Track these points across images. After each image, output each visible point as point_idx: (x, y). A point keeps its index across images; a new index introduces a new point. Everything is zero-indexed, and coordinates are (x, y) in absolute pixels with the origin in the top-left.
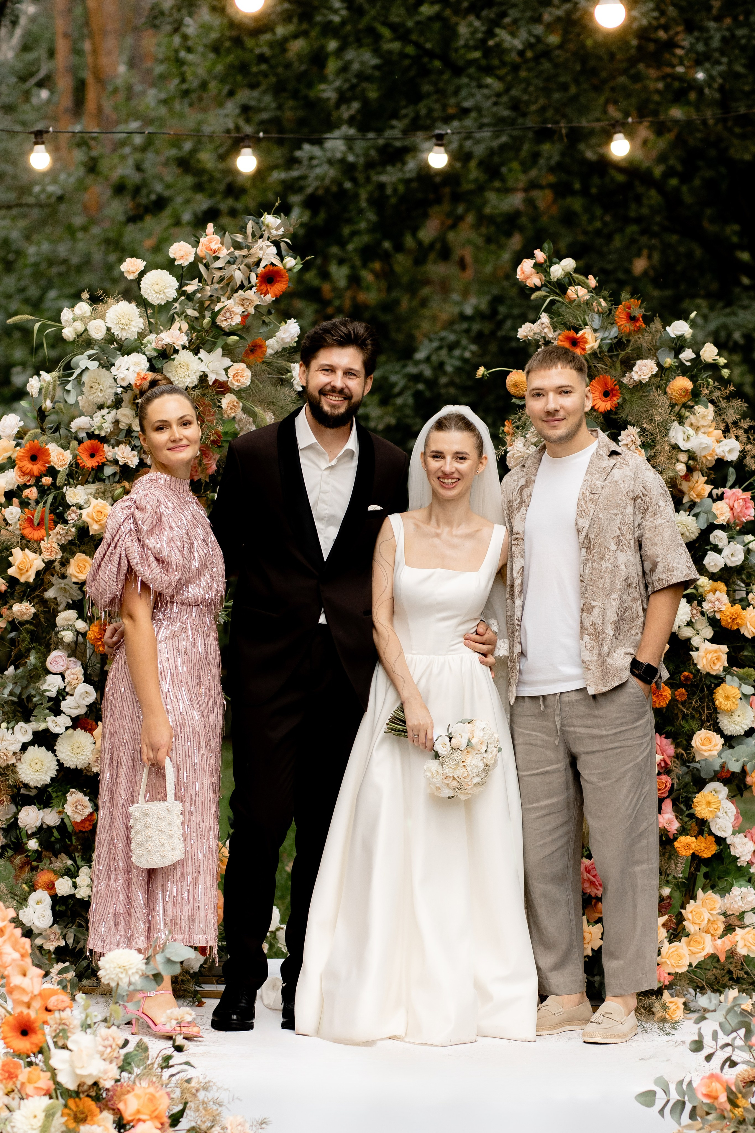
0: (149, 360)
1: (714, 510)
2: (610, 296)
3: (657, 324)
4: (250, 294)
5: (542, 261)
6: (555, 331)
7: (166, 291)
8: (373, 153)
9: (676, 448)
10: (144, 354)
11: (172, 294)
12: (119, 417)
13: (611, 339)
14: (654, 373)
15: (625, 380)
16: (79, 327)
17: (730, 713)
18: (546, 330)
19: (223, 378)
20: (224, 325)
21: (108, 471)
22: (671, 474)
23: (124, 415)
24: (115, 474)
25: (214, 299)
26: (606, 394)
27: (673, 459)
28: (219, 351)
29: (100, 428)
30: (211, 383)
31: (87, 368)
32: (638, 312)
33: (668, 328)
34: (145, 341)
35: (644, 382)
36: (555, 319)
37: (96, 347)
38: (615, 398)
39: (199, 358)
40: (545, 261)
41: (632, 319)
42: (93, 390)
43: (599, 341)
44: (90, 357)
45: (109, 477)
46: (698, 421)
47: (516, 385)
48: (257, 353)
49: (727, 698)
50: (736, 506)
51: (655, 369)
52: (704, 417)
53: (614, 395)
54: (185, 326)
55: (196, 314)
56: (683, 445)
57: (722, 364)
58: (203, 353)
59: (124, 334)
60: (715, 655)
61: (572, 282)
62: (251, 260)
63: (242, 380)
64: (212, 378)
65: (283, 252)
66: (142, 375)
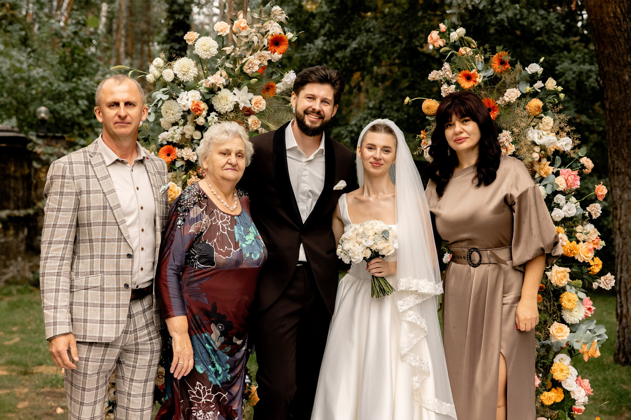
0: (201, 94)
1: (556, 182)
2: (489, 48)
3: (519, 66)
4: (265, 53)
5: (444, 30)
6: (453, 74)
7: (210, 49)
8: (333, 47)
9: (533, 143)
10: (199, 90)
11: (214, 51)
12: (185, 131)
13: (489, 77)
14: (518, 96)
15: (499, 102)
16: (157, 74)
17: (571, 310)
18: (448, 73)
19: (249, 106)
20: (248, 71)
21: (179, 164)
22: (530, 160)
23: (188, 129)
24: (182, 166)
25: (241, 57)
27: (531, 151)
28: (245, 88)
29: (173, 138)
30: (241, 109)
31: (161, 99)
32: (506, 59)
33: (526, 68)
34: (199, 83)
35: (512, 102)
36: (454, 66)
37: (168, 87)
38: (495, 113)
39: (234, 94)
40: (446, 30)
41: (502, 63)
42: (168, 114)
43: (482, 78)
44: (163, 92)
45: (179, 168)
46: (544, 127)
47: (428, 108)
48: (271, 91)
49: (569, 301)
50: (569, 179)
51: (519, 94)
52: (547, 124)
53: (495, 111)
54: (224, 73)
55: (231, 66)
56: (538, 141)
57: (560, 90)
58: (236, 90)
59: (185, 78)
60: (563, 274)
61: (463, 43)
62: (263, 31)
63: (260, 106)
64: (242, 106)
65: (286, 29)
66: (196, 102)
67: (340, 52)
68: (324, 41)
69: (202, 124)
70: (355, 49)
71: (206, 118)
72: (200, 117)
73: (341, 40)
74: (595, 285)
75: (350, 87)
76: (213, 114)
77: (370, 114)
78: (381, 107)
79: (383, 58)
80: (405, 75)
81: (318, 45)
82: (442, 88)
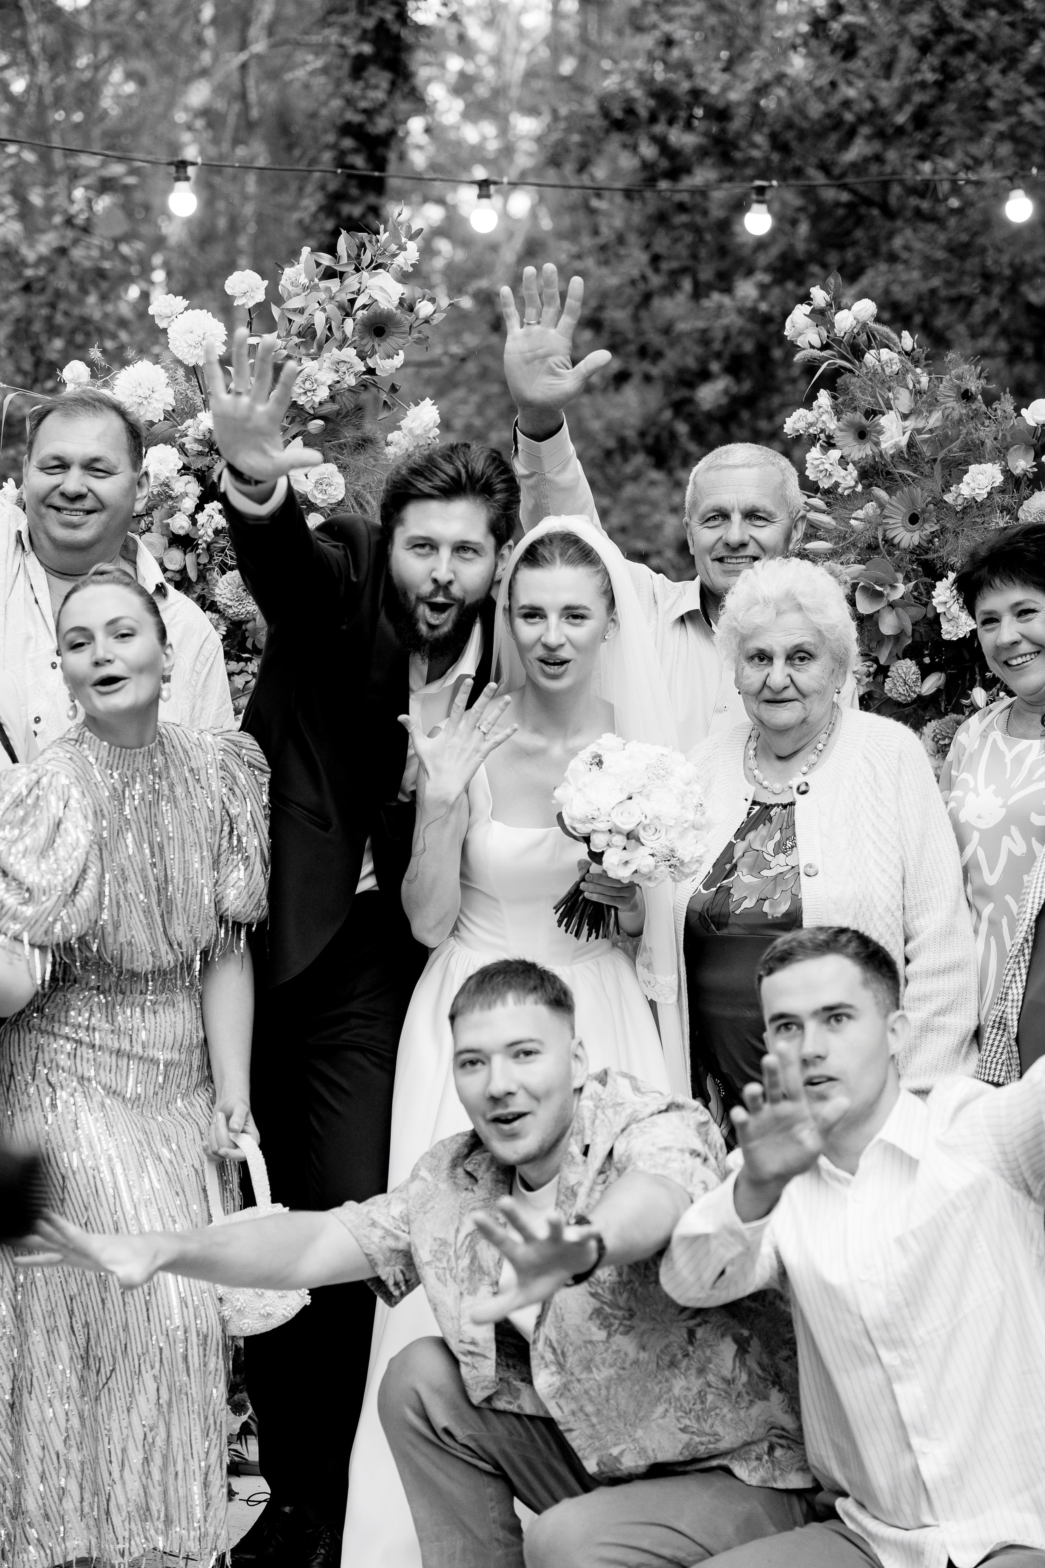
0: (184, 455)
3: (1006, 405)
4: (350, 353)
5: (823, 305)
6: (838, 419)
7: (204, 342)
10: (179, 446)
13: (931, 431)
14: (997, 484)
15: (949, 498)
18: (825, 417)
20: (303, 400)
26: (914, 519)
32: (974, 385)
33: (1023, 411)
34: (180, 428)
35: (979, 500)
36: (840, 400)
38: (927, 526)
40: (829, 305)
41: (966, 396)
51: (999, 479)
53: (925, 521)
59: (144, 413)
61: (873, 341)
63: (330, 490)
66: (162, 478)
69: (182, 532)
71: (193, 518)
72: (178, 514)
76: (213, 507)
81: (745, 298)
82: (809, 456)
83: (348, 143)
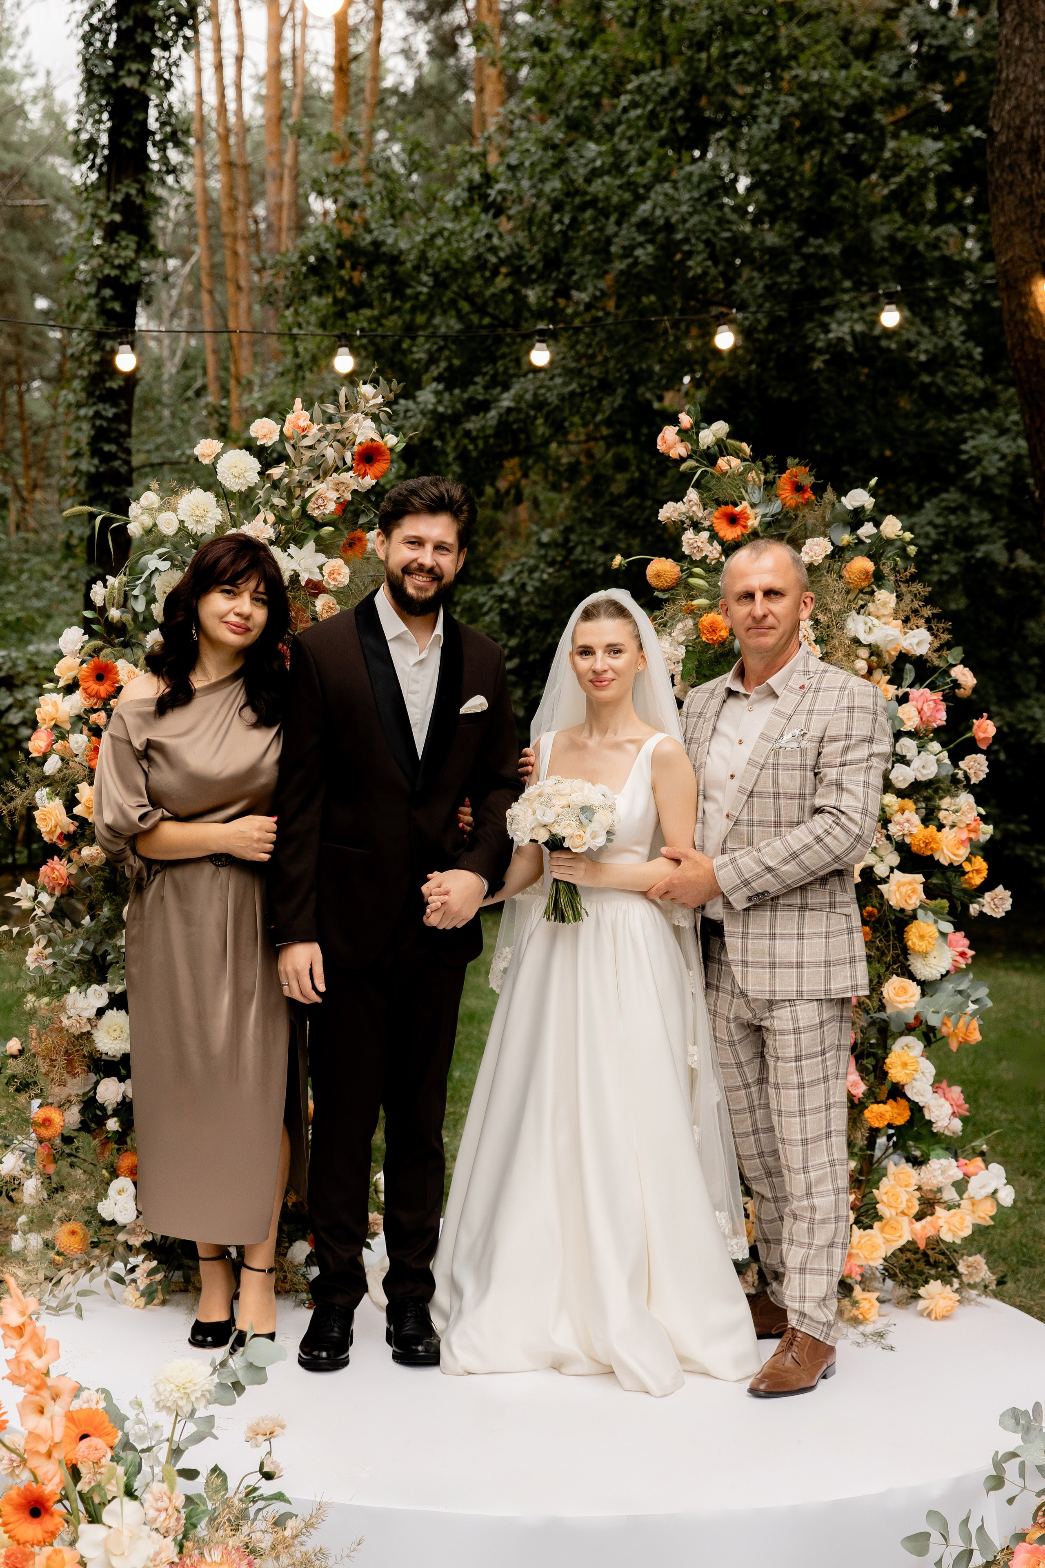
1: (900, 715)
3: (829, 495)
4: (346, 476)
5: (688, 426)
6: (705, 510)
7: (246, 474)
8: (459, 406)
9: (857, 641)
11: (254, 478)
13: (774, 515)
14: (828, 553)
16: (147, 521)
17: (925, 956)
18: (695, 508)
19: (317, 577)
20: (316, 513)
25: (302, 485)
27: (852, 655)
28: (310, 545)
30: (303, 583)
31: (156, 569)
32: (805, 481)
33: (843, 499)
35: (817, 564)
36: (705, 496)
37: (168, 545)
39: (292, 556)
40: (692, 427)
41: (798, 488)
43: (759, 518)
44: (160, 556)
46: (878, 610)
47: (659, 576)
48: (357, 548)
49: (923, 938)
50: (924, 709)
51: (829, 549)
52: (885, 604)
54: (272, 518)
55: (283, 503)
56: (865, 639)
57: (908, 539)
58: (293, 549)
59: (200, 528)
60: (911, 887)
61: (724, 450)
62: (345, 436)
63: (339, 578)
64: (304, 578)
65: (384, 427)
67: (474, 418)
68: (437, 393)
70: (509, 410)
73: (477, 390)
74: (974, 909)
75: (497, 491)
77: (544, 557)
78: (567, 540)
79: (572, 424)
80: (621, 464)
82: (684, 538)
83: (107, 292)
